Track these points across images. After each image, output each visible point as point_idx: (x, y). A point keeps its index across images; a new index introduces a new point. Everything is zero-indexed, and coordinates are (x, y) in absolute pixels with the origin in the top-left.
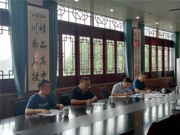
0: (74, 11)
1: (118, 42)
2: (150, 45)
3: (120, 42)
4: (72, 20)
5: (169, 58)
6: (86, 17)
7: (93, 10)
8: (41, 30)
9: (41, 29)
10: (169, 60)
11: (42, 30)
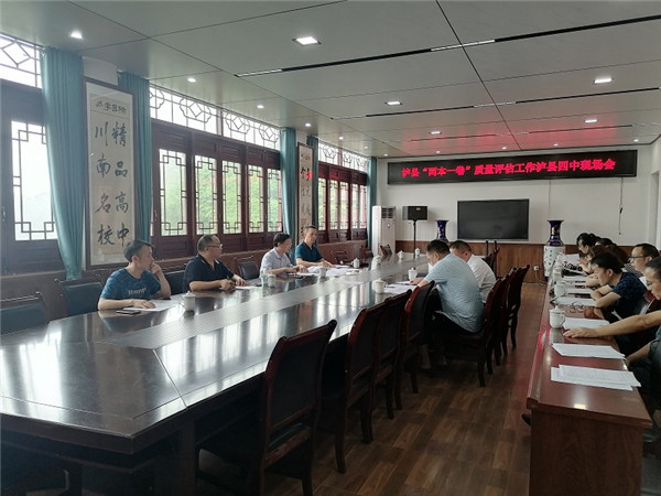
0: (184, 102)
1: (269, 170)
2: (327, 179)
3: (274, 171)
4: (180, 120)
5: (359, 205)
6: (207, 116)
7: (221, 104)
8: (115, 137)
9: (115, 135)
10: (359, 209)
11: (119, 137)
